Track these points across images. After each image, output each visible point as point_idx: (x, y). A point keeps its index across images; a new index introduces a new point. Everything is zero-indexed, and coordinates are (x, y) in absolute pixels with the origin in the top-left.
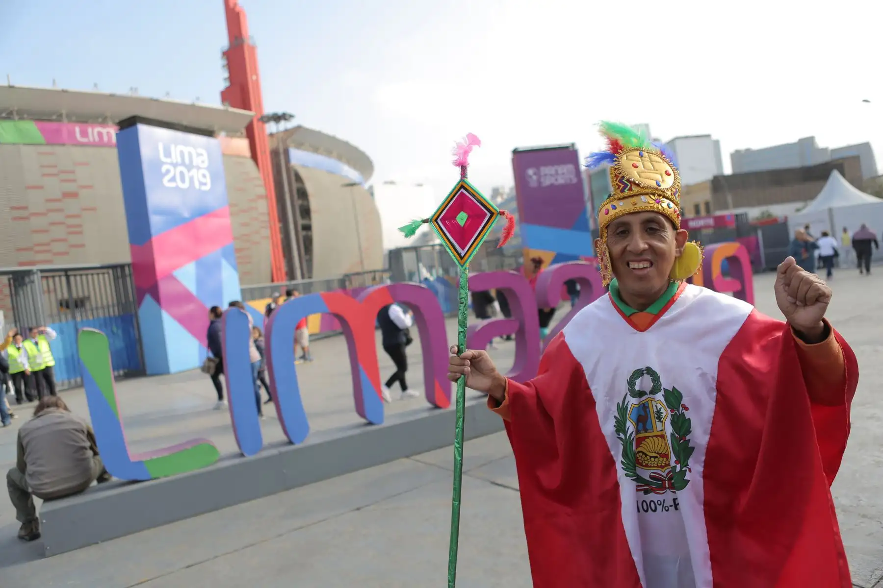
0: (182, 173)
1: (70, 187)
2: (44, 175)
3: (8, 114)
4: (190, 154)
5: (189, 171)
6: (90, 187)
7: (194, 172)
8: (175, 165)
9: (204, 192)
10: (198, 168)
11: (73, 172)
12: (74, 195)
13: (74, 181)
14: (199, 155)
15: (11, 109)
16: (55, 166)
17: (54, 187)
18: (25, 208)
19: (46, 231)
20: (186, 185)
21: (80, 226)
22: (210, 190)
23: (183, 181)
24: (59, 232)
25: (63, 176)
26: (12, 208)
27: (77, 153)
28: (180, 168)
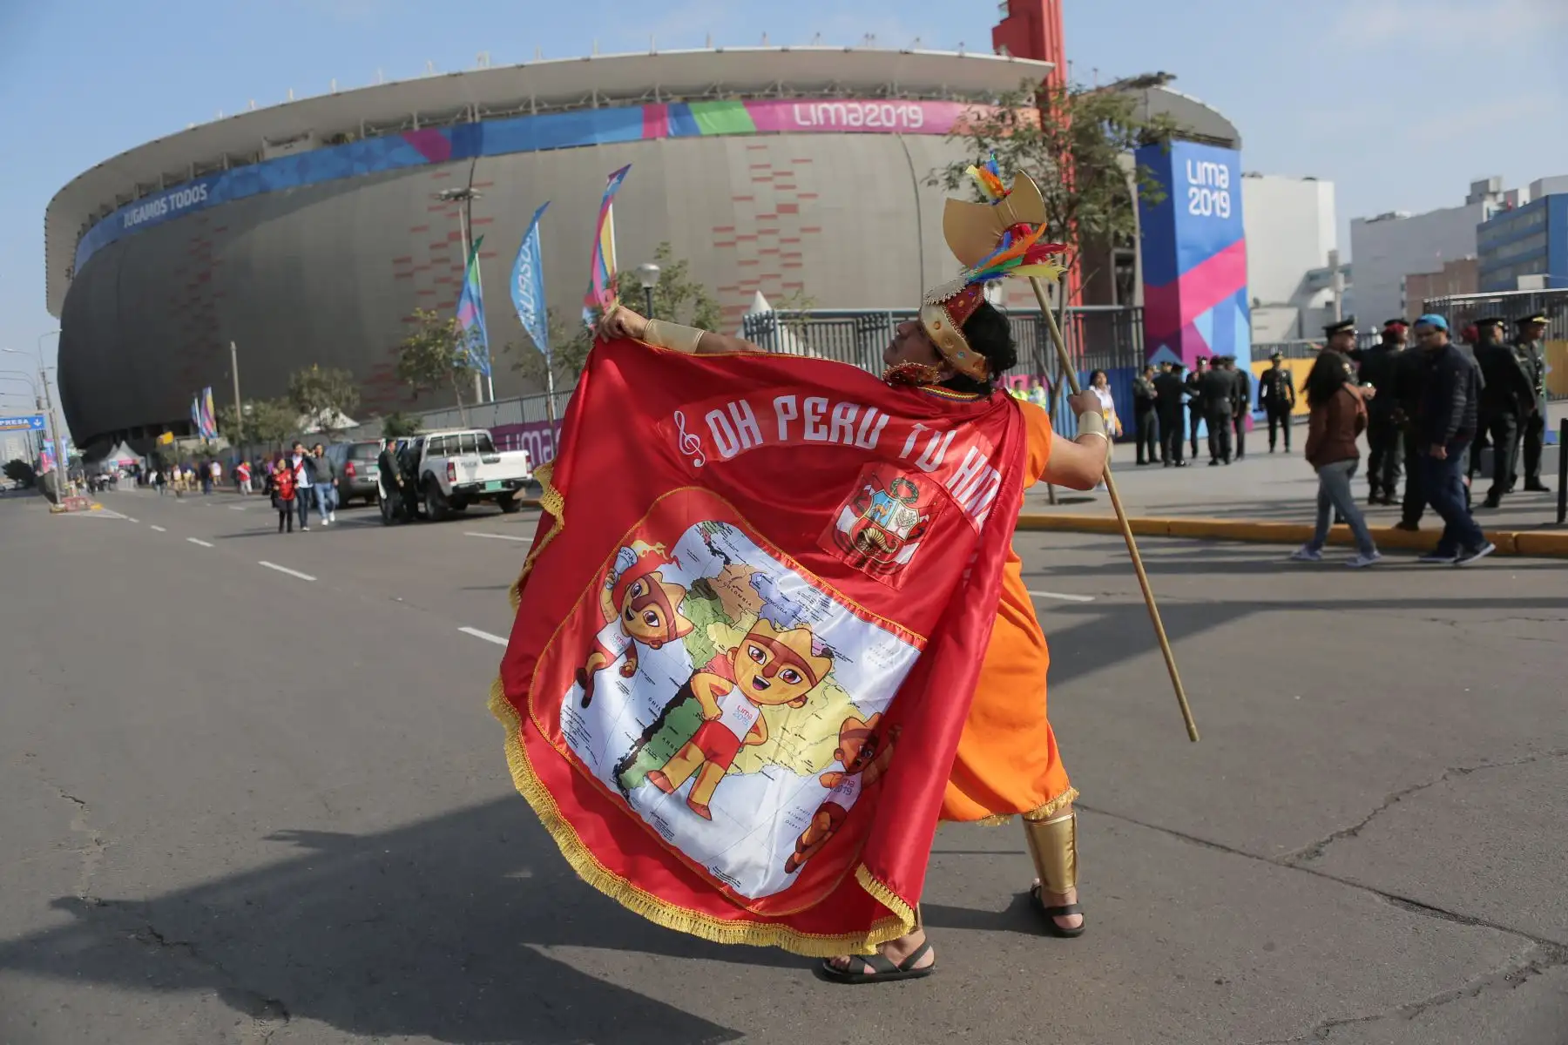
0: (1205, 196)
1: (788, 197)
2: (755, 180)
3: (711, 92)
4: (1213, 171)
5: (1212, 193)
6: (814, 196)
7: (1216, 194)
8: (1200, 187)
9: (1224, 219)
10: (1219, 189)
11: (790, 174)
12: (791, 209)
13: (793, 187)
14: (1221, 172)
15: (715, 84)
16: (768, 166)
17: (768, 196)
18: (731, 229)
19: (755, 262)
20: (1207, 213)
21: (798, 255)
22: (1229, 218)
23: (1206, 208)
24: (771, 264)
25: (780, 180)
26: (717, 230)
27: (797, 144)
28: (1205, 191)
